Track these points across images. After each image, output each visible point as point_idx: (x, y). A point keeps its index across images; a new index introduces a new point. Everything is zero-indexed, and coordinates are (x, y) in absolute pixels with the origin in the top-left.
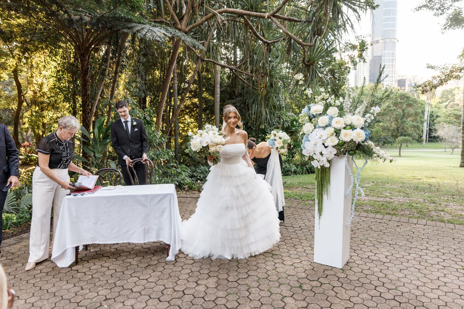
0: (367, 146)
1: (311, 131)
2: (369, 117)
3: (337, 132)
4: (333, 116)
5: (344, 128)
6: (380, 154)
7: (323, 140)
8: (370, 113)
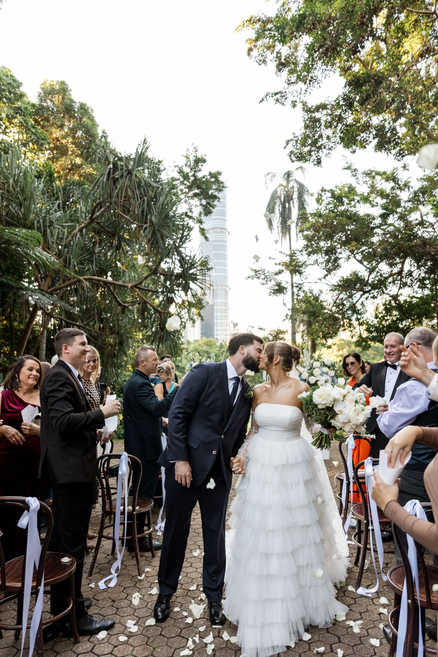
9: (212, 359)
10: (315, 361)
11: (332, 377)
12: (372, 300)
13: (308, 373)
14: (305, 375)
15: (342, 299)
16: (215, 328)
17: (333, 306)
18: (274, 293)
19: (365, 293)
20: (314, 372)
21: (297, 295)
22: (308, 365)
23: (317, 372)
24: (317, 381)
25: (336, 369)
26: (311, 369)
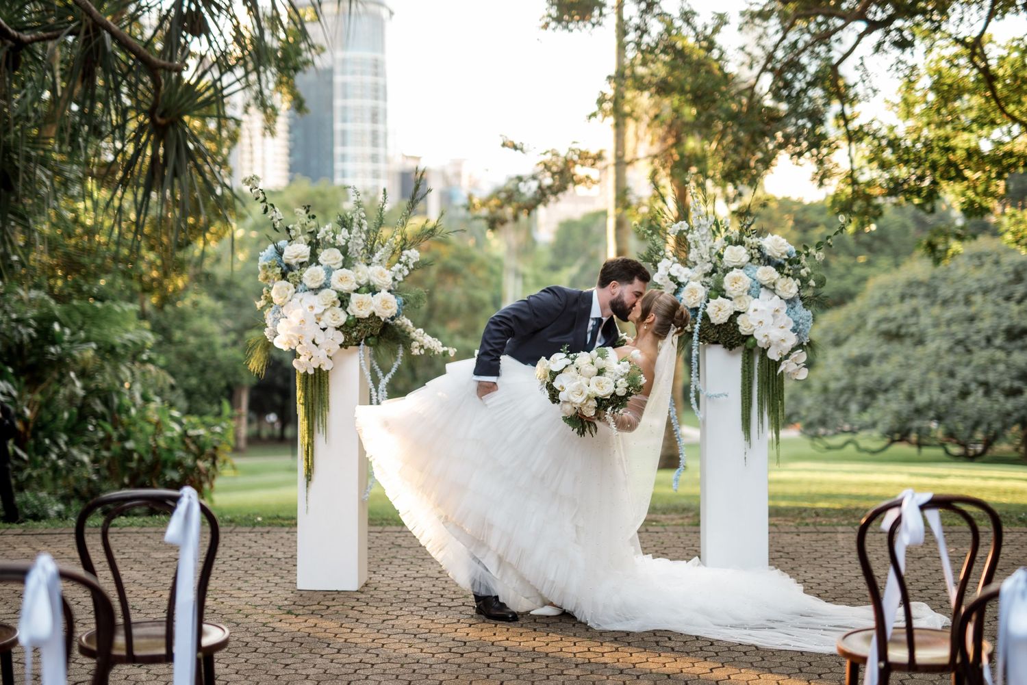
0: (400, 327)
1: (289, 297)
2: (400, 271)
3: (344, 300)
4: (333, 267)
5: (357, 291)
6: (425, 341)
7: (316, 315)
8: (400, 263)
9: (355, 229)
10: (731, 243)
11: (788, 301)
12: (896, 52)
13: (704, 284)
14: (693, 292)
15: (795, 44)
16: (338, 150)
17: (764, 69)
18: (559, 20)
19: (873, 26)
20: (727, 283)
21: (638, 28)
22: (706, 256)
23: (736, 280)
24: (737, 313)
25: (803, 272)
26: (714, 271)
